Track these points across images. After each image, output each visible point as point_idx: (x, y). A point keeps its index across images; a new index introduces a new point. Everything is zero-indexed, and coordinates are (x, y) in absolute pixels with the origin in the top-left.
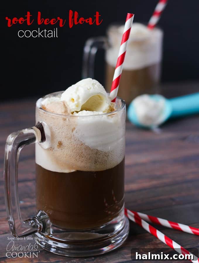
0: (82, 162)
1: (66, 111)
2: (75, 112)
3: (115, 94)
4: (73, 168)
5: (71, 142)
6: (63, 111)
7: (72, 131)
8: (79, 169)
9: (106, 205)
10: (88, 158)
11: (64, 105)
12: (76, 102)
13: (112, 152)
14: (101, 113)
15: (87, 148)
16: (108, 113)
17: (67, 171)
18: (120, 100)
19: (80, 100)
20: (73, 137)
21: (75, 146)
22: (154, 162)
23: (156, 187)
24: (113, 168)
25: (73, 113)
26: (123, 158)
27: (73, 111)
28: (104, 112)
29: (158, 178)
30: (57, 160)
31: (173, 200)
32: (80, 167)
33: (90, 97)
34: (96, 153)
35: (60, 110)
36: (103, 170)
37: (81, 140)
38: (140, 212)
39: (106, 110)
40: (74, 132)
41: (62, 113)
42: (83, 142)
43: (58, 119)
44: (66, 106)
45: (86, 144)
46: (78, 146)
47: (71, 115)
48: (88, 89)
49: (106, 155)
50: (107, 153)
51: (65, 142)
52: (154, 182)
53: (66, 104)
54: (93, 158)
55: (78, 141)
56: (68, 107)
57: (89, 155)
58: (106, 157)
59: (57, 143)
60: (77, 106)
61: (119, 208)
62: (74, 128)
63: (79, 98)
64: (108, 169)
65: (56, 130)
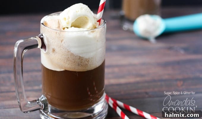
0: (69, 64)
1: (59, 27)
2: (66, 28)
3: (100, 16)
4: (62, 68)
5: (61, 50)
6: (57, 26)
7: (62, 41)
8: (67, 69)
9: (89, 93)
10: (73, 62)
11: (59, 22)
12: (67, 21)
13: (92, 58)
14: (85, 29)
15: (72, 54)
16: (91, 30)
17: (58, 70)
18: (103, 21)
19: (70, 20)
20: (62, 46)
21: (64, 53)
22: (143, 64)
23: (138, 83)
24: (93, 70)
25: (64, 29)
26: (103, 60)
27: (65, 27)
28: (88, 29)
29: (142, 76)
30: (52, 62)
31: (146, 93)
32: (67, 68)
33: (77, 18)
34: (79, 59)
35: (55, 26)
36: (84, 71)
37: (68, 49)
38: (119, 100)
39: (90, 27)
40: (63, 42)
41: (56, 28)
42: (69, 50)
43: (51, 32)
44: (60, 23)
45: (71, 52)
46: (65, 53)
47: (62, 30)
48: (76, 12)
49: (88, 60)
50: (87, 59)
51: (57, 49)
52: (138, 79)
53: (60, 22)
54: (77, 62)
55: (66, 49)
56: (61, 24)
57: (74, 59)
58: (86, 62)
59: (52, 50)
60: (68, 24)
61: (99, 97)
62: (63, 40)
63: (69, 18)
64: (88, 70)
65: (51, 40)
